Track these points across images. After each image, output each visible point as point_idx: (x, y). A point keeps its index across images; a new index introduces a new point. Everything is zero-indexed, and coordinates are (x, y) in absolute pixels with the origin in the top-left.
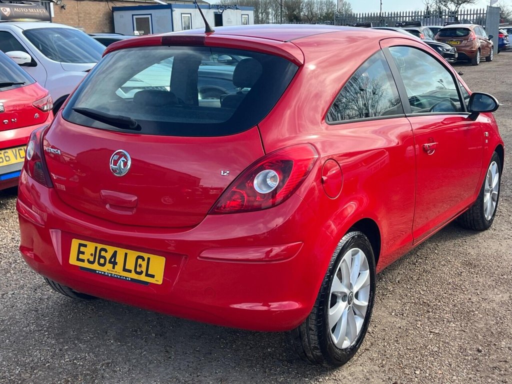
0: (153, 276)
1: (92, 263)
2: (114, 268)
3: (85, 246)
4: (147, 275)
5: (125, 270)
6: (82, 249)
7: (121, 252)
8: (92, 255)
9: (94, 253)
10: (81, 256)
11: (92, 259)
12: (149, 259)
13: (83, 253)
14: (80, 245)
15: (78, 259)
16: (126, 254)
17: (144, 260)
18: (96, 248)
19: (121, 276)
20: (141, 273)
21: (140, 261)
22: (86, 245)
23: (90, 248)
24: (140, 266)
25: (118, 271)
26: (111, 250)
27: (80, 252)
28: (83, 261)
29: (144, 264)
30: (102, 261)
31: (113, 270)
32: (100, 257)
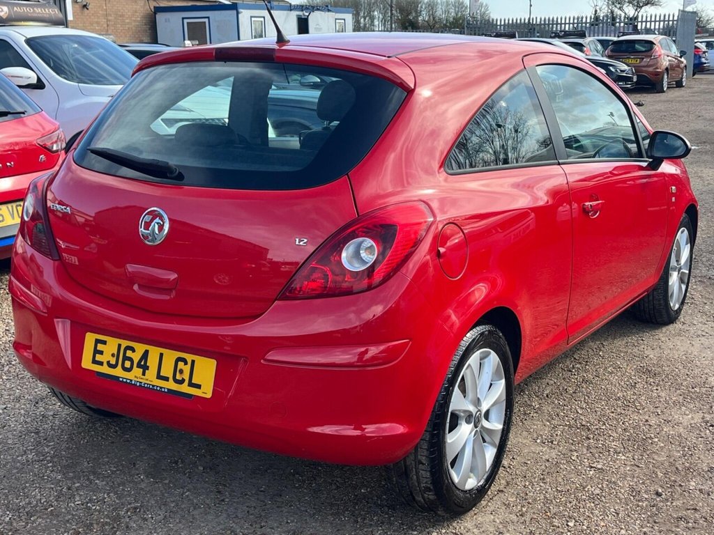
0: (198, 386)
1: (114, 366)
2: (144, 374)
3: (104, 343)
4: (191, 385)
5: (159, 377)
6: (100, 347)
7: (154, 352)
8: (113, 355)
9: (116, 354)
10: (98, 357)
11: (113, 362)
12: (193, 362)
13: (101, 353)
14: (98, 341)
15: (95, 362)
16: (161, 355)
17: (186, 363)
18: (120, 346)
19: (153, 386)
20: (182, 382)
21: (181, 365)
22: (106, 341)
23: (112, 345)
24: (181, 371)
25: (151, 378)
26: (140, 348)
27: (96, 352)
28: (101, 363)
29: (187, 369)
30: (128, 364)
31: (143, 377)
32: (126, 358)
